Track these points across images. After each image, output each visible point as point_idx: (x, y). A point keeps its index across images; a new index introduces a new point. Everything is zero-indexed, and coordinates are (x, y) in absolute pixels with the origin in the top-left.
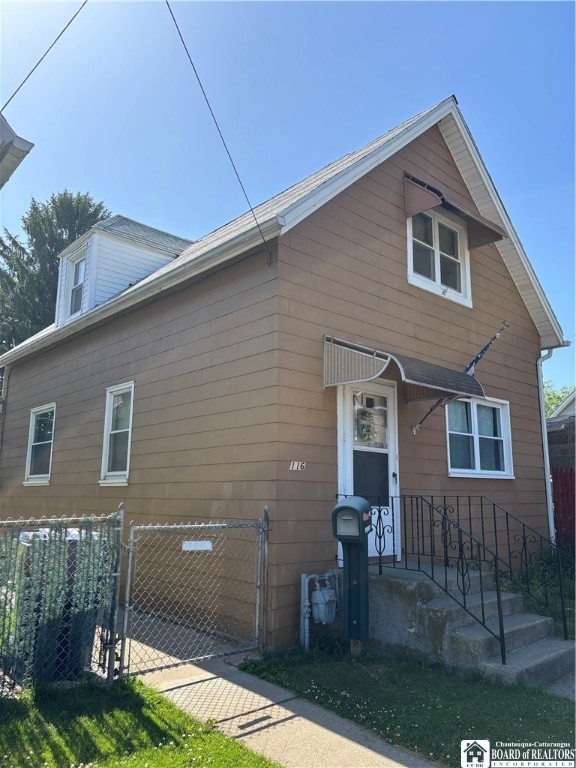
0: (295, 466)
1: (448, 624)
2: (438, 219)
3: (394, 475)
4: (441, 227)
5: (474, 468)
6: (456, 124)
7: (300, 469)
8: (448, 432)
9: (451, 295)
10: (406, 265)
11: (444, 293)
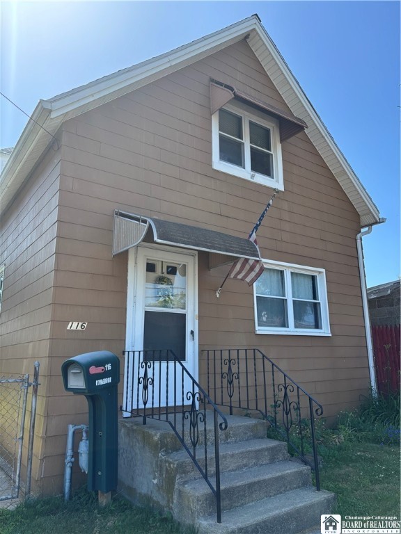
0: (74, 326)
1: (178, 476)
2: (247, 118)
3: (192, 333)
4: (251, 123)
5: (288, 327)
6: (261, 39)
7: (79, 328)
8: (255, 295)
9: (260, 179)
10: (211, 154)
11: (253, 177)
